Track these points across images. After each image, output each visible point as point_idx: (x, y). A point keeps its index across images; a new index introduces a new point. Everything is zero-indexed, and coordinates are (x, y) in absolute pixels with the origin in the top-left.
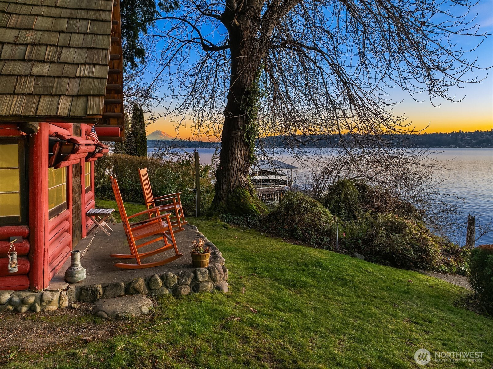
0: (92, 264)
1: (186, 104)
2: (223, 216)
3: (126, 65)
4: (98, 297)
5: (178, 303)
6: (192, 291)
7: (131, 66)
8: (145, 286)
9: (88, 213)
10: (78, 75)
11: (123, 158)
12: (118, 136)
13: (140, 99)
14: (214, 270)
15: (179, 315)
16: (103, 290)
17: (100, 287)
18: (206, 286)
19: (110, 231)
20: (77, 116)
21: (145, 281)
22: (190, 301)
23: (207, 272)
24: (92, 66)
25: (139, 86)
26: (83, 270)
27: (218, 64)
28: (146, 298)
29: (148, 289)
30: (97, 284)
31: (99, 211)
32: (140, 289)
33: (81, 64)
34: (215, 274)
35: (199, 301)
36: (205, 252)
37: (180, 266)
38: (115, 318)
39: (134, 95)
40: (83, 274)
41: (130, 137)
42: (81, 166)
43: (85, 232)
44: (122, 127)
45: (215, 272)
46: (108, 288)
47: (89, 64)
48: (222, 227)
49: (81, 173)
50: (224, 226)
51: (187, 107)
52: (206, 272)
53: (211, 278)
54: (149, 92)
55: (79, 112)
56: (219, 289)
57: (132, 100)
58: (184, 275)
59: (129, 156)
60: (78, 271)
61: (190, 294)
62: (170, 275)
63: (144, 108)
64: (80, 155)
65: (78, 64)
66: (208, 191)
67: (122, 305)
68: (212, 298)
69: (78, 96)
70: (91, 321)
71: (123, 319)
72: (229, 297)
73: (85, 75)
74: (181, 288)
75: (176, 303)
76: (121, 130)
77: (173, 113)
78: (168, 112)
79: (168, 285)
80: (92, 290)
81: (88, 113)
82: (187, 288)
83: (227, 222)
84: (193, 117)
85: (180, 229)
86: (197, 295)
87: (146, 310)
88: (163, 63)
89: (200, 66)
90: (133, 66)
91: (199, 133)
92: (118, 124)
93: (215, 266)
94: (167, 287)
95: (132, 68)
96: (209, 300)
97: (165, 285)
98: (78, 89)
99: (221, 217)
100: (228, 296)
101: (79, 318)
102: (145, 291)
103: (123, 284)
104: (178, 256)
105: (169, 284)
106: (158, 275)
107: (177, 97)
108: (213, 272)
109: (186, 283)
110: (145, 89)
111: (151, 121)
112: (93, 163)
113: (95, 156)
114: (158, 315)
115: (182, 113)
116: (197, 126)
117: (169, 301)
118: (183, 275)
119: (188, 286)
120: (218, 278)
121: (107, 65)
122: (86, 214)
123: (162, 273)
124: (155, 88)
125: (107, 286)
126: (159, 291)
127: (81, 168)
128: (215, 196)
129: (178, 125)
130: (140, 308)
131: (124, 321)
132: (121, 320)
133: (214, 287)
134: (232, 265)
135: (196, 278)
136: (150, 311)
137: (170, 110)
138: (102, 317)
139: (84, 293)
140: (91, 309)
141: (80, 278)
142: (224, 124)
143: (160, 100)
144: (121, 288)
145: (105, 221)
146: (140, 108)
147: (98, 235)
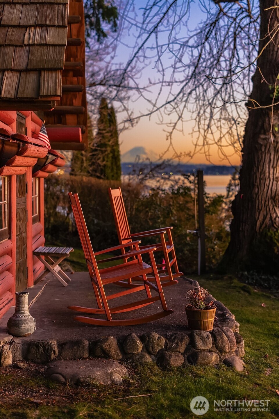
0: (43, 318)
1: (184, 94)
2: (242, 275)
3: (88, 35)
4: (52, 357)
5: (166, 376)
6: (187, 363)
7: (96, 37)
8: (117, 347)
9: (36, 251)
10: (26, 42)
11: (84, 182)
12: (78, 141)
13: (111, 89)
14: (220, 335)
15: (166, 388)
16: (58, 348)
17: (54, 343)
18: (208, 356)
19: (67, 281)
20: (27, 98)
21: (118, 341)
22: (183, 375)
23: (210, 337)
24: (44, 29)
25: (109, 69)
26: (32, 320)
27: (239, 26)
28: (119, 364)
29: (121, 353)
30: (51, 339)
31: (53, 249)
32: (110, 351)
33: (30, 26)
34: (222, 341)
35: (197, 377)
36: (207, 308)
37: (168, 327)
38: (75, 384)
39: (100, 84)
40: (31, 324)
41: (96, 150)
42: (27, 182)
43: (31, 279)
44: (84, 128)
45: (222, 338)
46: (66, 347)
47: (41, 26)
48: (240, 290)
49: (27, 192)
50: (244, 289)
51: (185, 99)
52: (207, 336)
53: (217, 347)
54: (123, 78)
55: (29, 92)
56: (229, 364)
57: (99, 91)
58: (175, 338)
59: (93, 180)
60: (25, 320)
61: (183, 365)
62: (153, 336)
63: (116, 104)
64: (28, 159)
65: (26, 27)
66: (219, 237)
67: (86, 368)
68: (217, 375)
69: (27, 71)
70: (43, 384)
71: (86, 386)
72: (244, 377)
73: (36, 42)
74: (171, 356)
75: (162, 375)
76: (83, 132)
77: (162, 110)
78: (155, 109)
79: (151, 349)
80: (45, 347)
81: (42, 94)
82: (178, 356)
83: (249, 284)
84: (195, 115)
85: (171, 281)
86: (194, 369)
87: (118, 378)
88: (148, 29)
89: (207, 30)
90: (99, 36)
91: (205, 143)
92: (79, 123)
93: (222, 330)
94: (150, 353)
95: (98, 40)
96: (211, 376)
97: (147, 349)
98: (27, 61)
99: (239, 276)
100: (241, 375)
101: (27, 380)
102: (118, 355)
103: (87, 343)
104: (166, 312)
105: (153, 348)
106: (137, 335)
107: (170, 84)
108: (219, 338)
109: (178, 349)
110: (118, 73)
111: (127, 125)
112: (42, 180)
113: (46, 168)
114: (136, 387)
115: (177, 109)
116: (202, 131)
117: (152, 372)
118: (173, 338)
119: (180, 355)
120: (227, 348)
121: (65, 27)
122: (34, 253)
123: (141, 333)
124: (134, 70)
125: (65, 344)
126: (137, 357)
127: (26, 185)
128: (230, 243)
129: (170, 130)
130: (111, 375)
131: (88, 389)
132: (84, 387)
133: (220, 361)
134: (252, 341)
135: (192, 343)
136: (125, 381)
137: (158, 105)
138: (58, 381)
139: (33, 350)
140: (42, 370)
141: (28, 330)
142: (247, 125)
143: (141, 90)
144: (83, 347)
145: (59, 265)
146: (110, 106)
147: (49, 285)
